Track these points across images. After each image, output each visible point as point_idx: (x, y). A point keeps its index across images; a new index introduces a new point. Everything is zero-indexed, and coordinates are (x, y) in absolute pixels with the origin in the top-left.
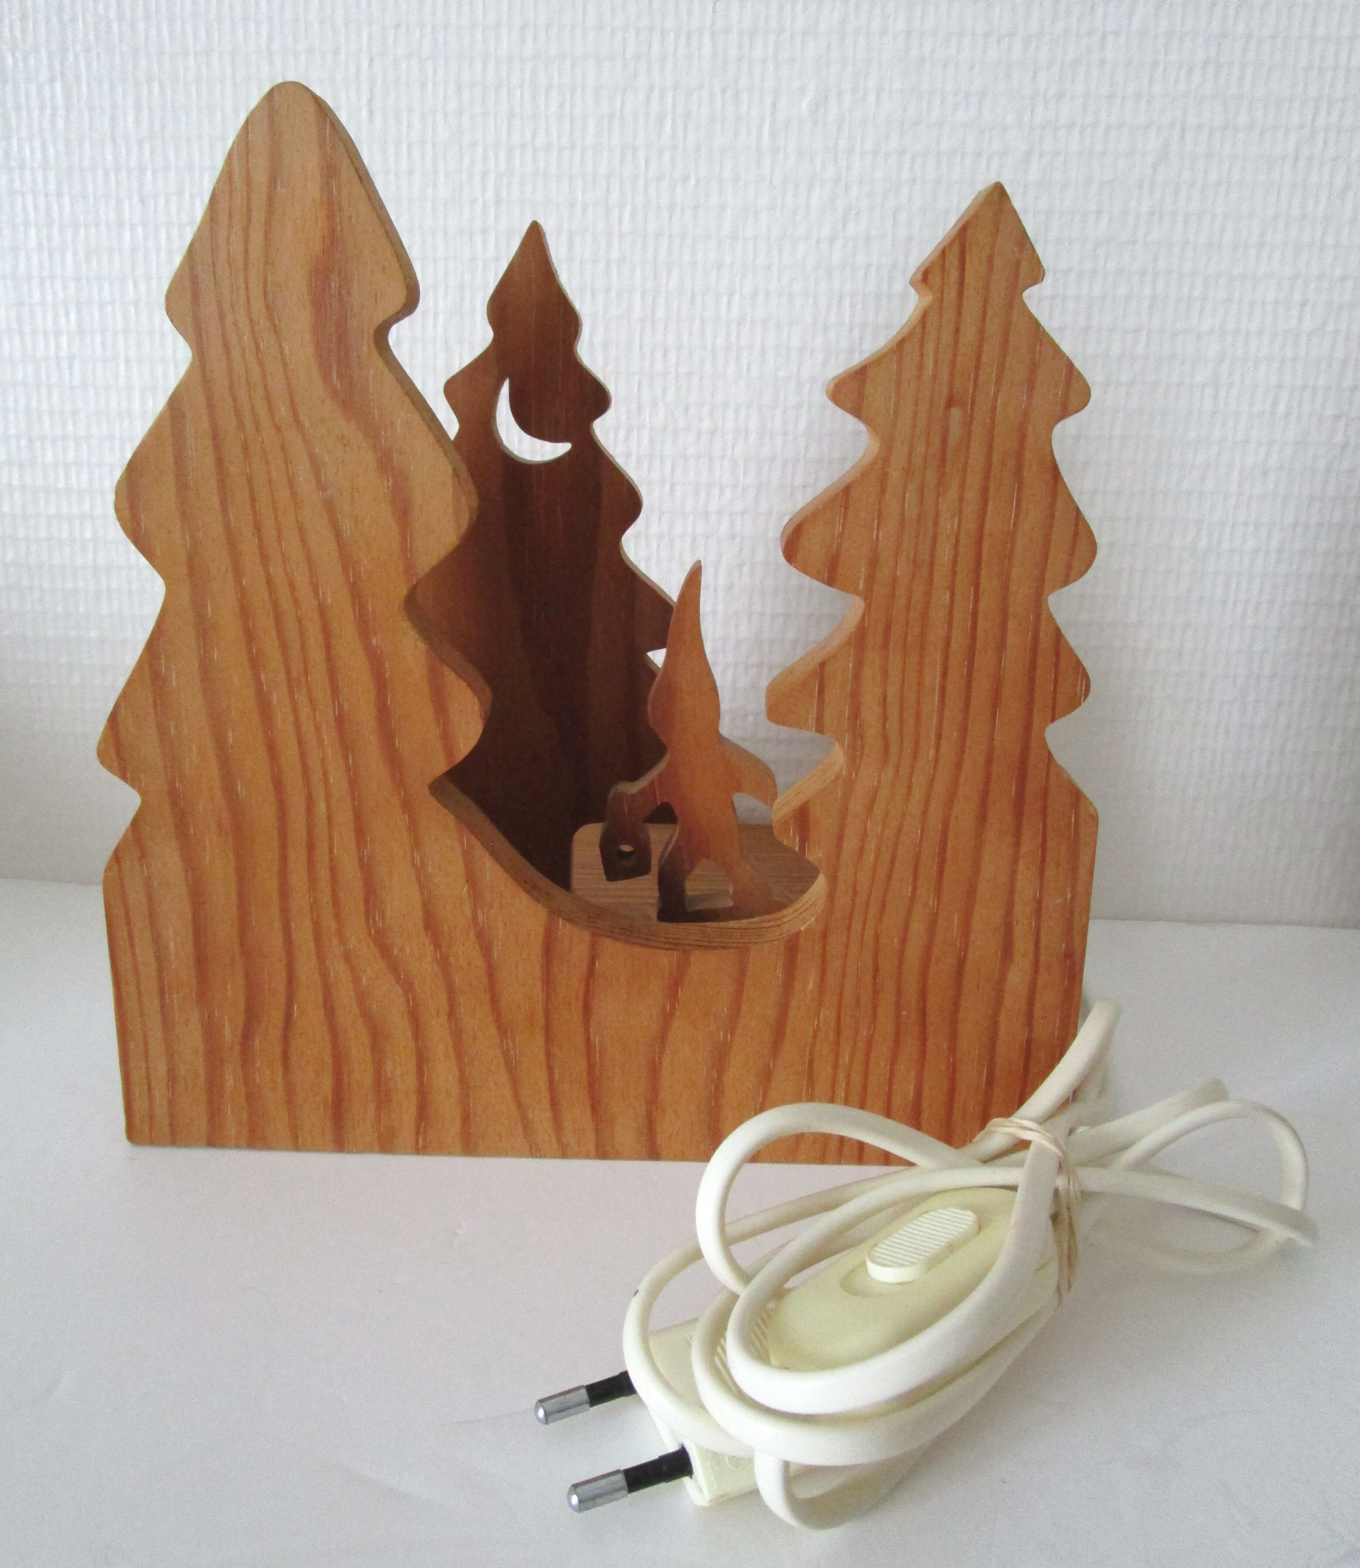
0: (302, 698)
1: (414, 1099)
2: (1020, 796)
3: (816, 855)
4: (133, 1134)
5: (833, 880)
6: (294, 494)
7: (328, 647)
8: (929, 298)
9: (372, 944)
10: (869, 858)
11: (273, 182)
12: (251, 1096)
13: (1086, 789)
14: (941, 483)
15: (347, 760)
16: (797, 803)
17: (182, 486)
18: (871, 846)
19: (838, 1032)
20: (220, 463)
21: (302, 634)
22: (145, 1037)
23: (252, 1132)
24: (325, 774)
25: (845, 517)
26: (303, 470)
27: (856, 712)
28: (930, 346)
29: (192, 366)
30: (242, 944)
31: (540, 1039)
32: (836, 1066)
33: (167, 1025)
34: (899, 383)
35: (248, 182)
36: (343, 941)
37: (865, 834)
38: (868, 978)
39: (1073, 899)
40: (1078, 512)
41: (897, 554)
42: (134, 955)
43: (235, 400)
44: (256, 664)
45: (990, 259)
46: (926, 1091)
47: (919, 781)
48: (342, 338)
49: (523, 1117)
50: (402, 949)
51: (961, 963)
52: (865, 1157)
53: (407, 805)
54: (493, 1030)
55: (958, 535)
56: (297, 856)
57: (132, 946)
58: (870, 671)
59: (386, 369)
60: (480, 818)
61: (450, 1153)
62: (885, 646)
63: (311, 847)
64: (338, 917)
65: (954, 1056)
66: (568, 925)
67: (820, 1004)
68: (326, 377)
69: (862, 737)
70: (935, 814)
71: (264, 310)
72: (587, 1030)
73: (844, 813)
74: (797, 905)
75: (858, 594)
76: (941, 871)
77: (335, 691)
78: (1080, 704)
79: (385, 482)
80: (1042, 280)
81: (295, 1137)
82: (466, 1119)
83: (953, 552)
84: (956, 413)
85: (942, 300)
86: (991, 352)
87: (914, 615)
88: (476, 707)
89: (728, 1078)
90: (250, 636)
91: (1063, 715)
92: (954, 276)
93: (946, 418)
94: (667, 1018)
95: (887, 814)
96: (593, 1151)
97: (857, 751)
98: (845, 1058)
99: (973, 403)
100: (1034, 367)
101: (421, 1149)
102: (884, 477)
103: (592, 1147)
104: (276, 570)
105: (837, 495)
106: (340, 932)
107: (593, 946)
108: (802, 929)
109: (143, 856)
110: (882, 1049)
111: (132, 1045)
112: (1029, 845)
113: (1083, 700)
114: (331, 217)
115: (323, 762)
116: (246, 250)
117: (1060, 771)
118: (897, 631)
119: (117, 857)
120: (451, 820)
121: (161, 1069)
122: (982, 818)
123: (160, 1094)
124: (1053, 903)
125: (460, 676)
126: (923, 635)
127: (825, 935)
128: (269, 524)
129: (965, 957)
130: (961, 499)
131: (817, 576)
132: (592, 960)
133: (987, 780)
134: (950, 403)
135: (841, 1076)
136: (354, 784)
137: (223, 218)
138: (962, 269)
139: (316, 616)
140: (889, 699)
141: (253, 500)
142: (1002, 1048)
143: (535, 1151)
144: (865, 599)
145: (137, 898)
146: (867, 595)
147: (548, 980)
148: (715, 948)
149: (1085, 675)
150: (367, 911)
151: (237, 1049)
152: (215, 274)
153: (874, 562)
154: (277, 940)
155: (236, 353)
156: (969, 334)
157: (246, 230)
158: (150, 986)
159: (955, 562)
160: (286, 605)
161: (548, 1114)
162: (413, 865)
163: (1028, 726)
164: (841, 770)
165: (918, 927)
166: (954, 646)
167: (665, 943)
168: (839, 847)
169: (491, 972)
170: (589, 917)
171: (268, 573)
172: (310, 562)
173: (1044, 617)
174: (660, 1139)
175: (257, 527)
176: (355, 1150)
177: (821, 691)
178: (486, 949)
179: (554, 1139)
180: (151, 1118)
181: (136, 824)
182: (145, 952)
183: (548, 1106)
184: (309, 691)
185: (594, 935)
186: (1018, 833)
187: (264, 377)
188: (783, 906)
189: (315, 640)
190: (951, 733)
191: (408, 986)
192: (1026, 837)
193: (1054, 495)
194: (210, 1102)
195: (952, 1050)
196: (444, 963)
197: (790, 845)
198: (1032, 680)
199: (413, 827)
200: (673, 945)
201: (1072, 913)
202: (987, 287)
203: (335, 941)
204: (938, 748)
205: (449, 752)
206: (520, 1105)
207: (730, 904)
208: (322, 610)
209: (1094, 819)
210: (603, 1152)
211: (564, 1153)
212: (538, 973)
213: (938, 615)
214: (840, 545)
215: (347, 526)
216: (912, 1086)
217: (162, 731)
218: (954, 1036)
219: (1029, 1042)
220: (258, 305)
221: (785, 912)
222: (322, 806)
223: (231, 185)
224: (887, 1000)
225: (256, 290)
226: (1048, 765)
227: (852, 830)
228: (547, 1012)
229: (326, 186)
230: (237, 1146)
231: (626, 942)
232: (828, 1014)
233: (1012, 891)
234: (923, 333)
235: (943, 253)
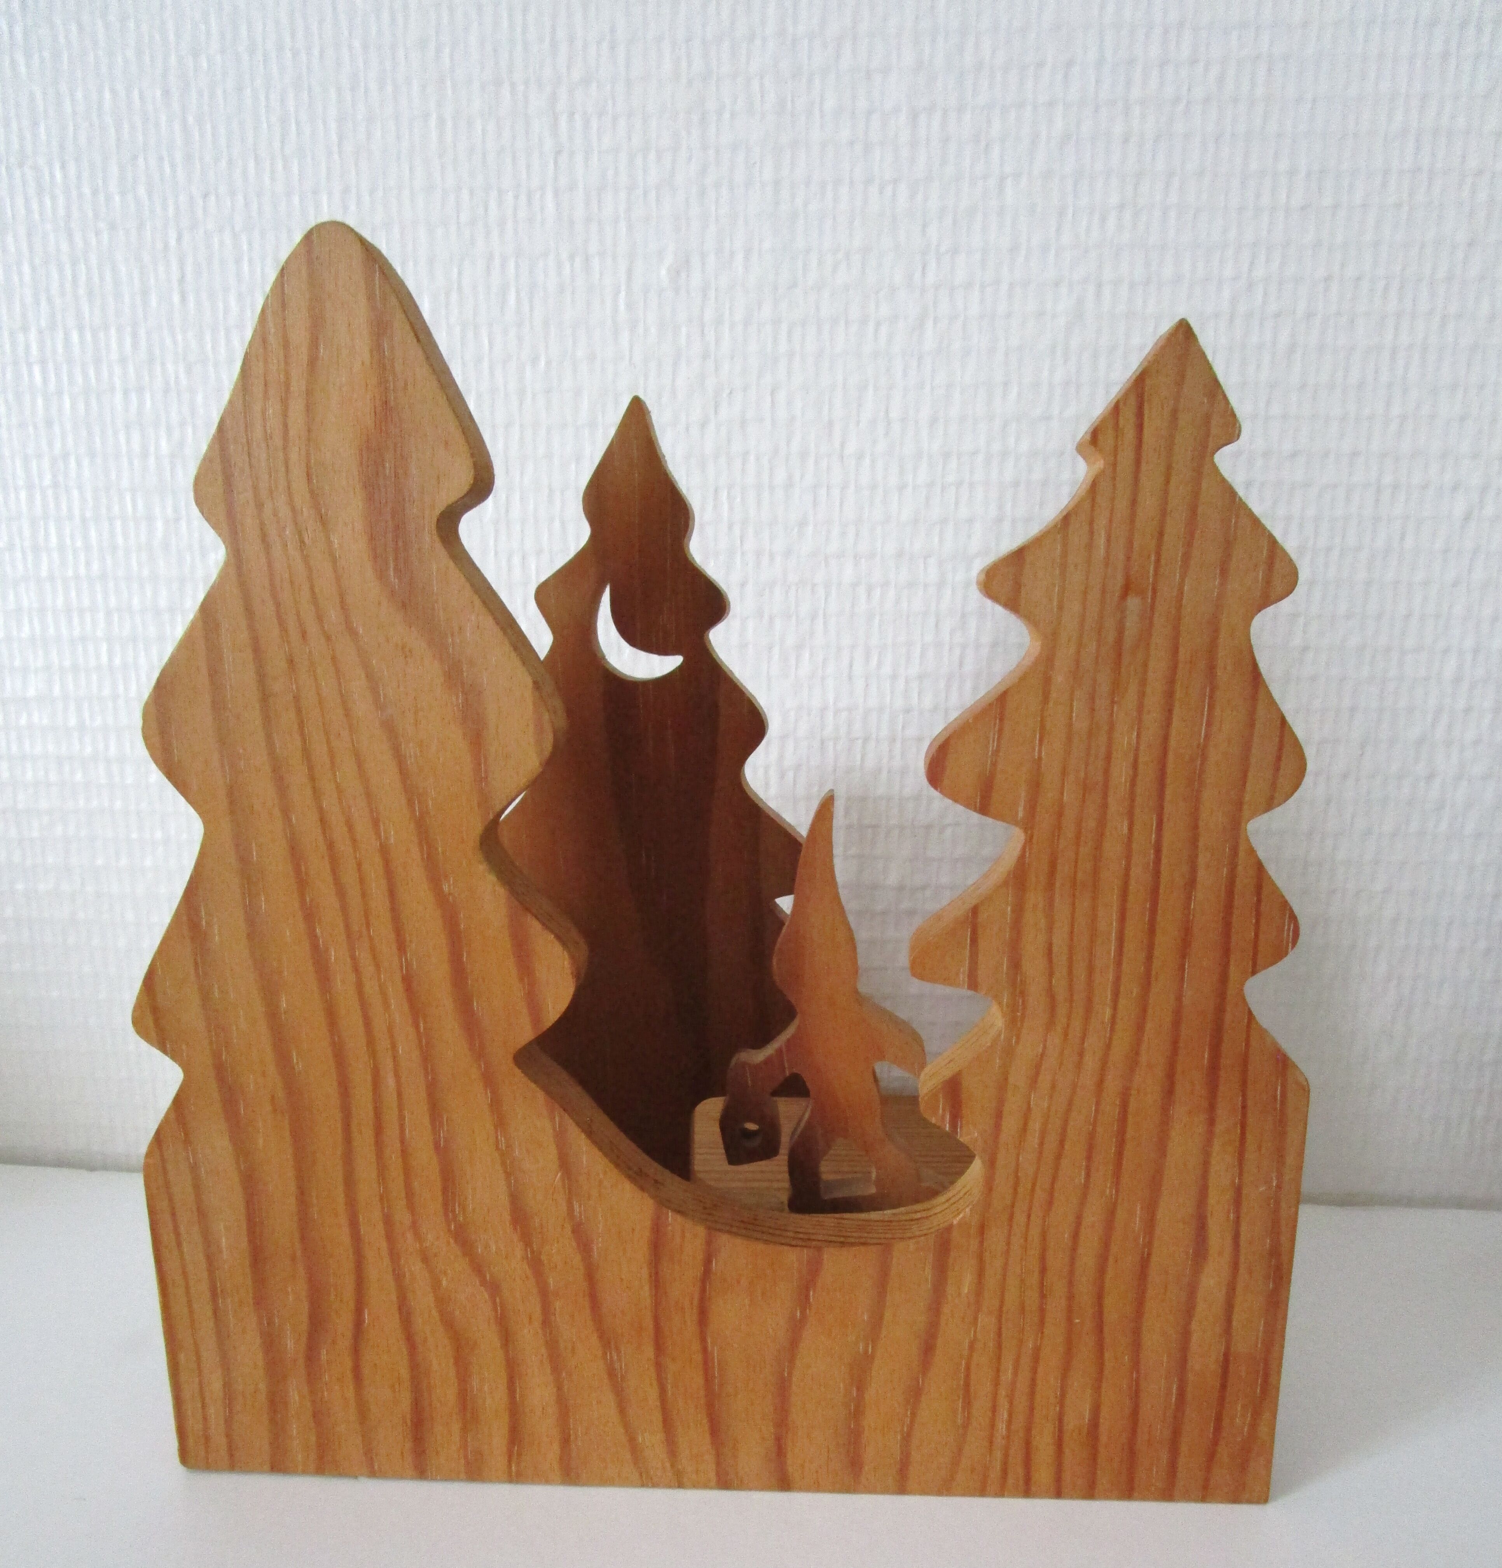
0: (364, 957)
1: (505, 1418)
2: (1214, 1068)
3: (969, 1135)
4: (185, 1456)
5: (991, 1164)
6: (347, 713)
7: (392, 893)
8: (1100, 464)
9: (452, 1241)
10: (1033, 1140)
11: (314, 344)
12: (319, 1416)
13: (1294, 1055)
14: (1117, 688)
15: (417, 1027)
16: (947, 1074)
17: (218, 706)
18: (1035, 1125)
19: (999, 1346)
20: (262, 678)
21: (362, 881)
22: (196, 1344)
23: (321, 1458)
24: (394, 1047)
25: (1001, 731)
26: (358, 685)
27: (1016, 965)
28: (1101, 522)
29: (227, 564)
30: (303, 1238)
31: (649, 1351)
32: (996, 1383)
33: (221, 1335)
34: (1064, 567)
35: (286, 344)
36: (418, 1236)
37: (1029, 1109)
38: (1034, 1279)
39: (1279, 1187)
40: (1283, 721)
41: (1064, 773)
42: (181, 1253)
43: (278, 605)
44: (310, 915)
45: (1175, 412)
46: (1104, 1413)
47: (1093, 1042)
48: (399, 529)
49: (632, 1440)
50: (487, 1246)
51: (1144, 1263)
52: (1033, 1489)
53: (489, 1080)
54: (594, 1339)
55: (1137, 749)
56: (364, 1140)
57: (179, 1244)
58: (1034, 918)
59: (451, 564)
60: (575, 1092)
61: (547, 1481)
62: (1050, 885)
63: (379, 1130)
64: (411, 1206)
65: (1138, 1372)
66: (679, 1218)
67: (978, 1311)
68: (381, 575)
69: (1022, 993)
70: (1113, 1085)
71: (308, 495)
72: (703, 1340)
73: (1003, 1085)
74: (949, 1194)
75: (1016, 823)
76: (1120, 1154)
77: (402, 947)
78: (1286, 954)
79: (454, 699)
80: (1239, 436)
81: (372, 1466)
82: (566, 1441)
83: (1131, 773)
84: (1133, 603)
85: (1115, 465)
86: (1175, 528)
87: (1085, 850)
88: (567, 963)
89: (870, 1394)
90: (302, 883)
91: (1266, 967)
92: (1130, 434)
93: (1121, 609)
94: (796, 1328)
95: (1053, 1087)
96: (713, 1483)
97: (1018, 1012)
98: (1007, 1376)
99: (1154, 591)
100: (1228, 545)
101: (515, 1476)
102: (1047, 681)
103: (712, 1475)
104: (330, 802)
105: (990, 705)
106: (414, 1226)
107: (709, 1243)
108: (955, 1222)
109: (187, 1142)
110: (1051, 1359)
111: (182, 1357)
112: (1225, 1121)
113: (1290, 947)
114: (383, 382)
115: (390, 1030)
116: (286, 426)
117: (1263, 1032)
118: (1064, 869)
119: (159, 1139)
120: (540, 1095)
121: (216, 1385)
122: (1169, 1092)
123: (215, 1412)
124: (1255, 1194)
125: (545, 926)
126: (1096, 871)
127: (982, 1229)
128: (320, 750)
129: (1149, 1254)
130: (1140, 708)
131: (968, 804)
132: (708, 1261)
133: (1175, 1043)
134: (1126, 590)
135: (1003, 1392)
136: (427, 1057)
137: (258, 389)
138: (1140, 427)
139: (378, 859)
140: (1055, 949)
141: (301, 725)
142: (1195, 1363)
143: (646, 1480)
144: (1026, 830)
145: (182, 1187)
146: (1028, 825)
147: (657, 1282)
148: (852, 1244)
149: (1293, 918)
150: (445, 1205)
151: (301, 1361)
152: (249, 455)
153: (1036, 785)
154: (344, 1236)
155: (277, 551)
156: (1149, 503)
157: (285, 402)
158: (201, 1288)
159: (1133, 783)
160: (344, 846)
161: (660, 1436)
162: (497, 1148)
163: (1224, 979)
164: (999, 1035)
165: (1093, 1216)
166: (1133, 886)
167: (794, 1238)
168: (997, 1126)
169: (590, 1276)
170: (705, 1208)
171: (321, 810)
172: (369, 795)
173: (1242, 848)
174: (792, 1468)
175: (307, 754)
176: (439, 1478)
177: (974, 941)
178: (584, 1246)
179: (668, 1465)
180: (207, 1439)
181: (179, 1102)
182: (194, 1252)
183: (661, 1425)
184: (373, 949)
185: (709, 1228)
186: (1212, 1107)
187: (310, 578)
188: (934, 1193)
189: (377, 889)
190: (1131, 988)
191: (494, 1288)
192: (1222, 1111)
193: (1254, 698)
194: (273, 1421)
195: (1136, 1364)
196: (536, 1264)
197: (939, 1124)
198: (1227, 926)
199: (496, 1104)
200: (804, 1241)
201: (1277, 1203)
202: (1170, 448)
203: (409, 1236)
204: (1115, 1008)
205: (536, 1019)
206: (626, 1426)
207: (873, 1190)
208: (384, 851)
209: (1305, 1090)
210: (724, 1482)
211: (679, 1482)
212: (645, 1272)
213: (1113, 848)
214: (994, 764)
215: (410, 750)
216: (1087, 1407)
217: (205, 997)
218: (1136, 1345)
219: (1226, 1355)
220: (300, 486)
221: (935, 1202)
222: (390, 1082)
223: (265, 348)
224: (1056, 1306)
225: (298, 473)
226: (1249, 1026)
227: (1013, 1104)
228: (656, 1319)
229: (377, 348)
230: (305, 1472)
231: (747, 1237)
232: (986, 1321)
233: (1205, 1175)
234: (1093, 506)
235: (1116, 409)
